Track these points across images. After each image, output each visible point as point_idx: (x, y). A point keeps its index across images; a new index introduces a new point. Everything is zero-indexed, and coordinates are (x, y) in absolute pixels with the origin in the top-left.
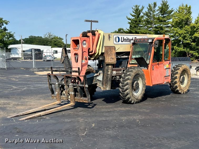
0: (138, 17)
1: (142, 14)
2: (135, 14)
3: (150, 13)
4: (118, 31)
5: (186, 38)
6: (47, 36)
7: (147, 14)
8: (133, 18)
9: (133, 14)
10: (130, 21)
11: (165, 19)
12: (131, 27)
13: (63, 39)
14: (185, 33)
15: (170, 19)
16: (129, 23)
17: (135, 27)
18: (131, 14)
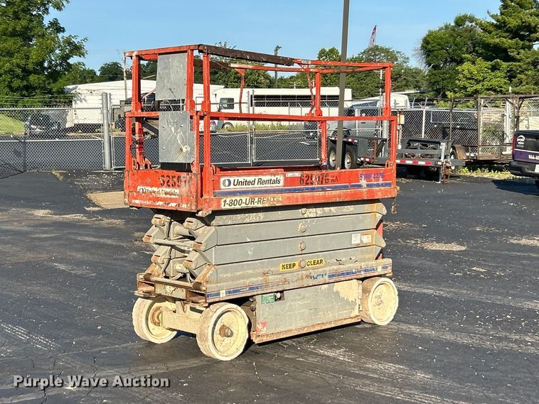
4: (453, 24)
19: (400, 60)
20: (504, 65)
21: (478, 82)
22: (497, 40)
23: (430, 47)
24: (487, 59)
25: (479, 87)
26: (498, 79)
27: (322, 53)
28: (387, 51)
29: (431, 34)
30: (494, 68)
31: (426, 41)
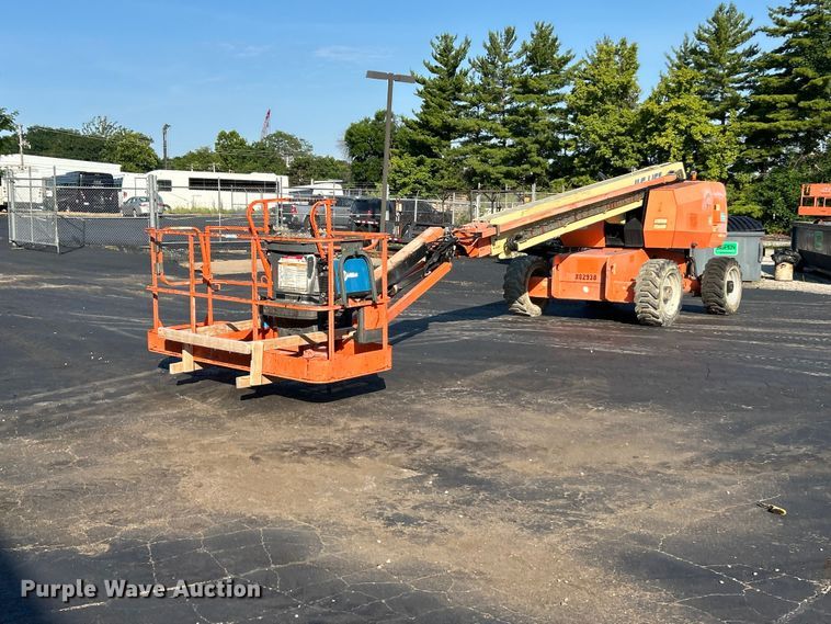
0: (451, 74)
1: (464, 65)
2: (439, 65)
3: (493, 63)
4: (373, 118)
5: (623, 151)
6: (94, 130)
7: (483, 67)
8: (434, 76)
9: (434, 63)
10: (421, 87)
11: (544, 85)
12: (427, 106)
13: (151, 140)
14: (619, 134)
15: (562, 85)
16: (420, 94)
17: (441, 107)
18: (427, 65)
19: (304, 148)
20: (429, 161)
21: (406, 175)
22: (422, 137)
23: (353, 139)
24: (413, 154)
25: (406, 180)
26: (423, 173)
27: (222, 136)
28: (290, 138)
29: (354, 126)
30: (420, 163)
31: (350, 134)
